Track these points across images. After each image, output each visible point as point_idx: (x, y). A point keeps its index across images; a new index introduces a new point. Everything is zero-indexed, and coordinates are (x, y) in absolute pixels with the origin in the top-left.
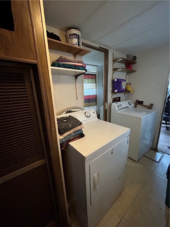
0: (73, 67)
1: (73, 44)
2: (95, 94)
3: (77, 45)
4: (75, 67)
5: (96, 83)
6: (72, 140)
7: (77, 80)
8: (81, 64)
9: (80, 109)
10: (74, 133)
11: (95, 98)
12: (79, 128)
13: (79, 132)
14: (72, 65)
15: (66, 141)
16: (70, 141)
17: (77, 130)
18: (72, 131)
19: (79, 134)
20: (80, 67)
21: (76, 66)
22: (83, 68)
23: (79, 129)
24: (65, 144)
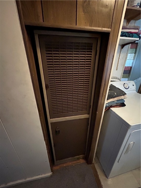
0: (126, 35)
1: (133, 6)
2: (131, 65)
3: (139, 7)
4: (129, 35)
5: (135, 53)
6: (114, 107)
7: (122, 49)
8: (137, 31)
9: (119, 79)
10: (117, 101)
11: (130, 70)
12: (122, 97)
13: (121, 102)
14: (126, 33)
15: (109, 106)
16: (112, 106)
17: (121, 99)
18: (116, 99)
19: (121, 103)
20: (135, 34)
21: (130, 33)
22: (137, 35)
23: (122, 99)
24: (107, 108)
